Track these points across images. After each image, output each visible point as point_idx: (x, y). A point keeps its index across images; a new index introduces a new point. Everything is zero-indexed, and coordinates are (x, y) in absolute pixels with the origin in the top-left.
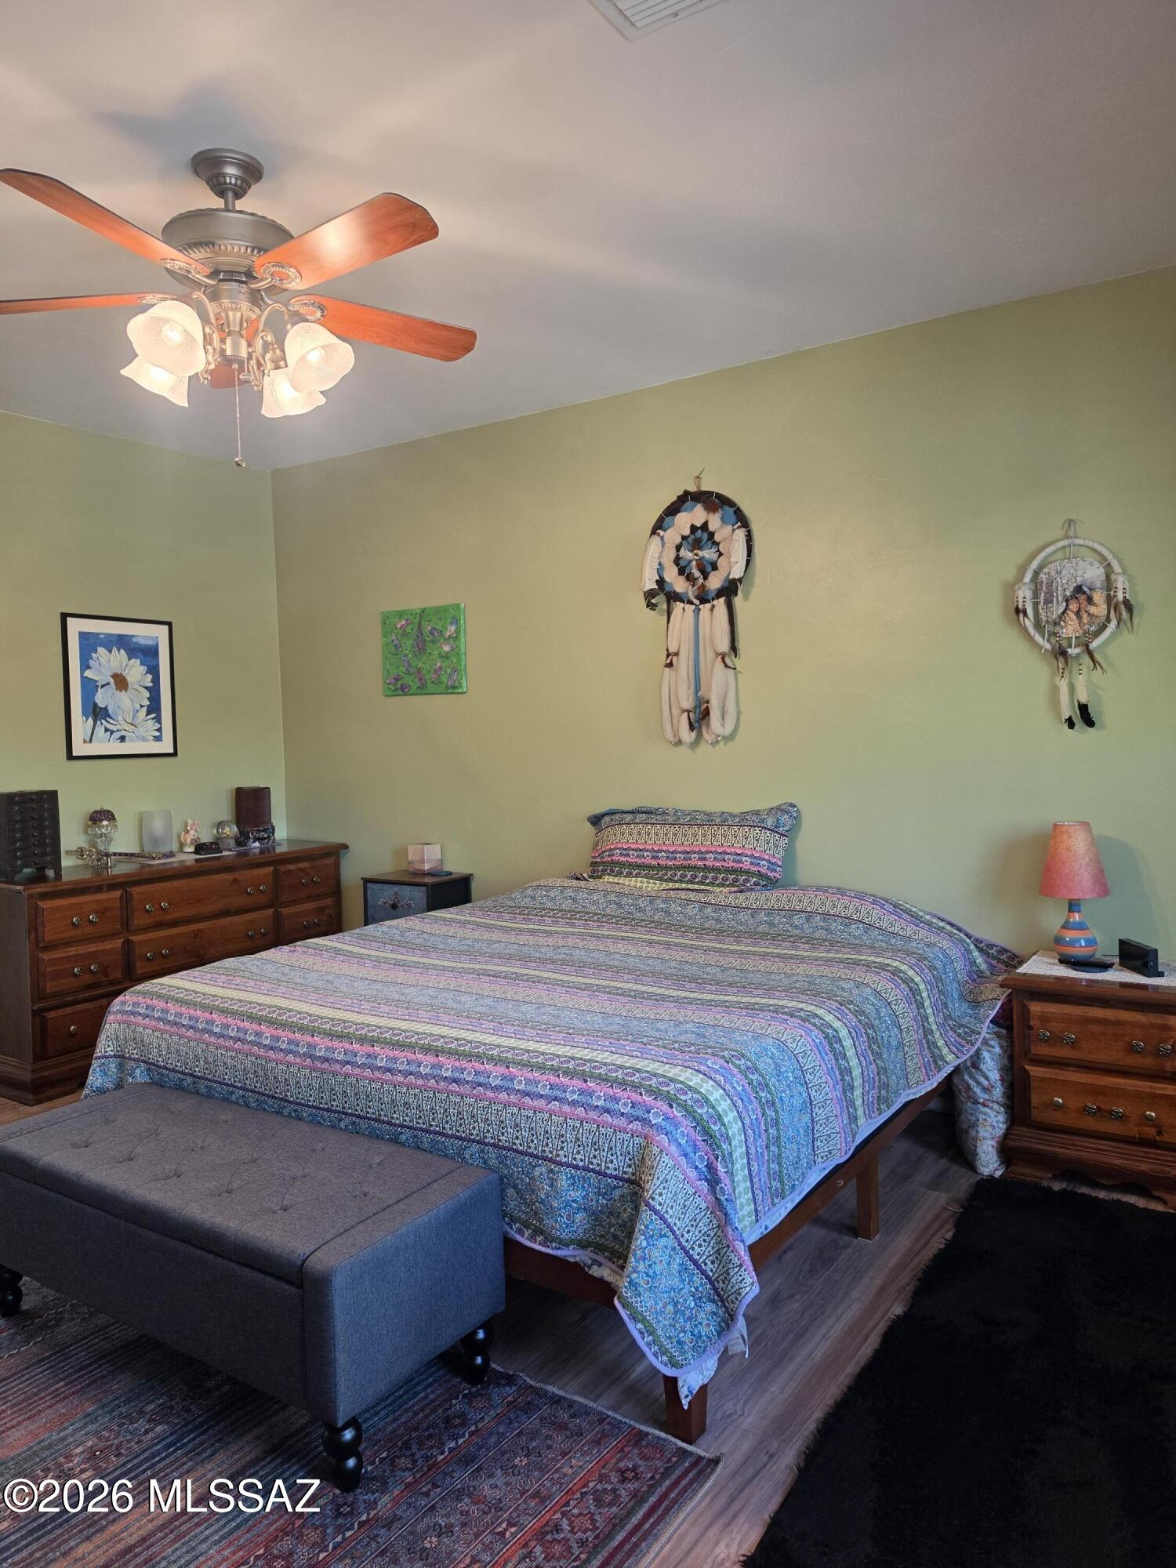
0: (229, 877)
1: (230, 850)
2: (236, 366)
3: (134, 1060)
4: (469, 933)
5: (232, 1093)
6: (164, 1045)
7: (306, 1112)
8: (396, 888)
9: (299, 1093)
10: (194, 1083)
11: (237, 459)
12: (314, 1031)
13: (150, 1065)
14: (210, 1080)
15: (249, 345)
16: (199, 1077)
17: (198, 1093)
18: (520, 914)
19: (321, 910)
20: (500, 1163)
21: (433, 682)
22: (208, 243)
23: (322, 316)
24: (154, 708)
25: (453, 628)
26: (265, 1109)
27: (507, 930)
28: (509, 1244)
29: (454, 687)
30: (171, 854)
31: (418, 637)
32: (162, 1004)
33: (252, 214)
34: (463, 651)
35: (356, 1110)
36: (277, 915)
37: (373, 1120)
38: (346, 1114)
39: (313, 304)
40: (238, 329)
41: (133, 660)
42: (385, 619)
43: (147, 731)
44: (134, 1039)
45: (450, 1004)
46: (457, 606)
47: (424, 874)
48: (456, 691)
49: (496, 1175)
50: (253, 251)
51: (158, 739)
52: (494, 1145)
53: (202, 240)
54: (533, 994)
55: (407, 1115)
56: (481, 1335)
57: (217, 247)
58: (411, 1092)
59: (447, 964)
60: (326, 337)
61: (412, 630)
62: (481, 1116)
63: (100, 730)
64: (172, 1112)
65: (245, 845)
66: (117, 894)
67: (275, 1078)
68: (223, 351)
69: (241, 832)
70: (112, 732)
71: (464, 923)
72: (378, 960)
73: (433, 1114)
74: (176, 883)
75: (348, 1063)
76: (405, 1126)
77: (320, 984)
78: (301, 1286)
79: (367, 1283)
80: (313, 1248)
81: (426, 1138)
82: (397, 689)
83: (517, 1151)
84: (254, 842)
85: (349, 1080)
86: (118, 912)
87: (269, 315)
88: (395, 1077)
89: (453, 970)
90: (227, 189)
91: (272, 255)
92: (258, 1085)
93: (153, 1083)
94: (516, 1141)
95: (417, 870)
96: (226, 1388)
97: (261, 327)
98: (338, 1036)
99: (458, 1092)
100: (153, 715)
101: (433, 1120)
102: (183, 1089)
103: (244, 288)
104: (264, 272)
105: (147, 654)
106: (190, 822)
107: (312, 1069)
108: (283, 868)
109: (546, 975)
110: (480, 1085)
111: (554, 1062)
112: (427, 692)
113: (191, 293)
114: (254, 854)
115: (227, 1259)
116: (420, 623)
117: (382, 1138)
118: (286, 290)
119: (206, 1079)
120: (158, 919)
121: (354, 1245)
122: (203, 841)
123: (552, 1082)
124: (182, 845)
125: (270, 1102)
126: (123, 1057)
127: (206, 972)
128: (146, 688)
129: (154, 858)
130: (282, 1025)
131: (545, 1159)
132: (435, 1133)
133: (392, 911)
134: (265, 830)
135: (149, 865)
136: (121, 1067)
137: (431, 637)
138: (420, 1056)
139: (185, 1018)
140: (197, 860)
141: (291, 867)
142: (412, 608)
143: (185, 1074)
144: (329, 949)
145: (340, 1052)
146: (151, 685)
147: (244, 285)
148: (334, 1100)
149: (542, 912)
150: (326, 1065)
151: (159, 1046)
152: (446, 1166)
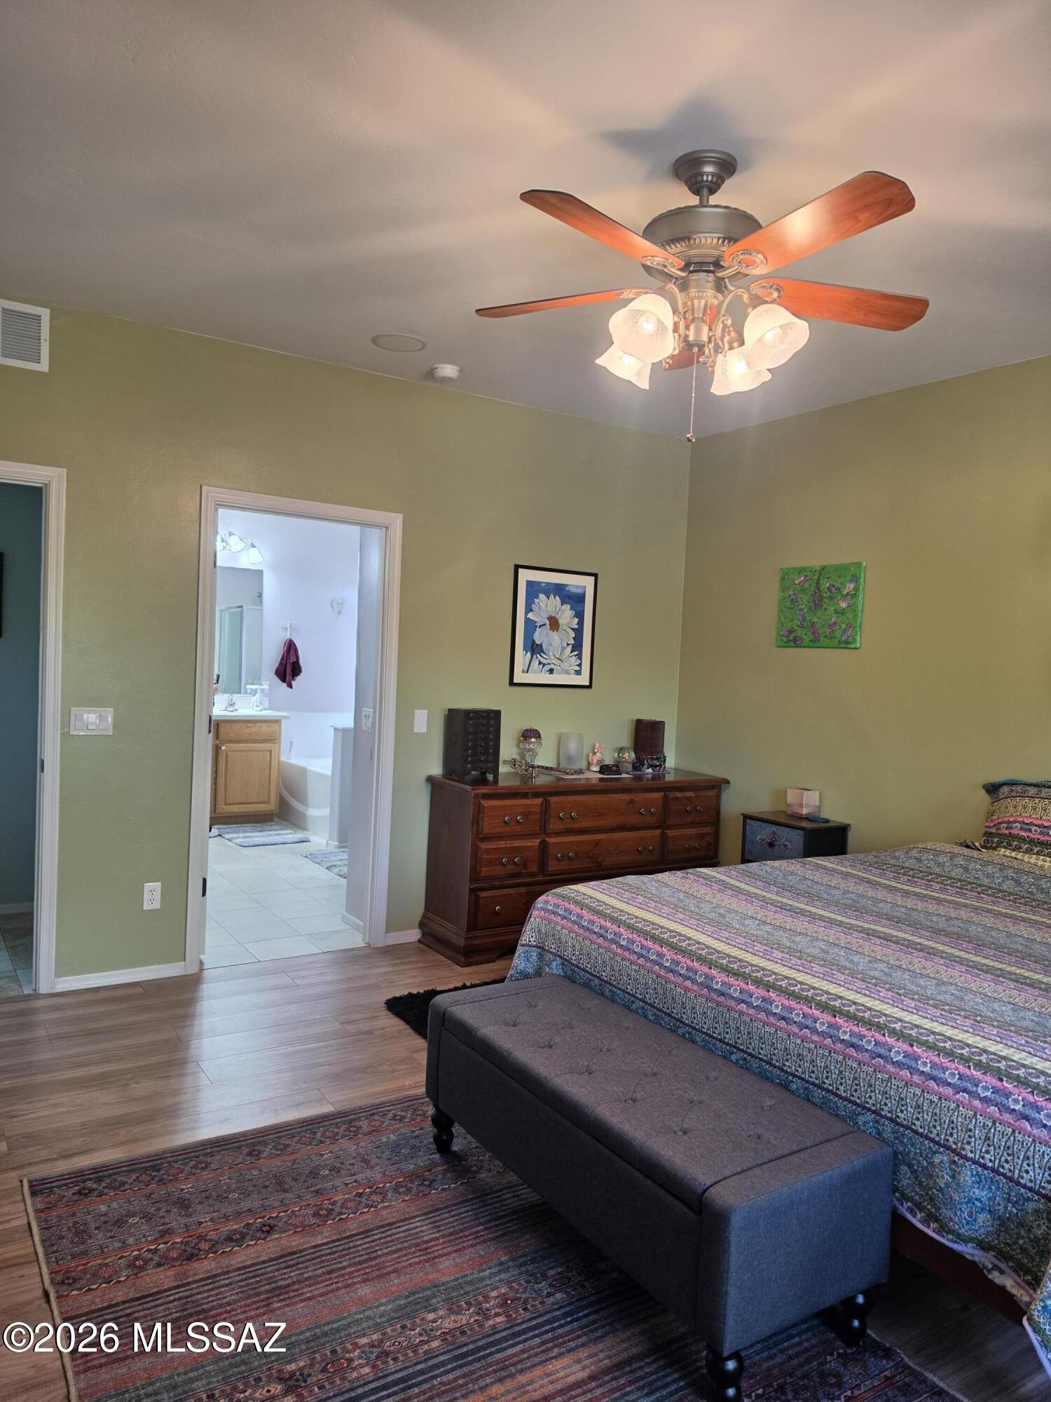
0: (627, 797)
1: (628, 773)
2: (696, 350)
3: (552, 953)
4: (851, 886)
5: (633, 1002)
6: (578, 947)
7: (700, 1037)
8: (774, 828)
9: (694, 1018)
10: (600, 985)
11: (688, 436)
12: (712, 964)
13: (565, 962)
14: (614, 986)
15: (710, 329)
16: (606, 982)
17: (603, 994)
18: (904, 875)
19: (702, 836)
20: (896, 1138)
21: (826, 637)
22: (685, 238)
23: (779, 297)
24: (577, 646)
25: (852, 586)
26: (661, 1024)
27: (891, 889)
28: (897, 1220)
29: (847, 642)
30: (580, 772)
31: (815, 593)
32: (578, 910)
33: (726, 207)
34: (860, 607)
35: (748, 1048)
36: (664, 835)
37: (764, 1061)
38: (738, 1049)
39: (771, 286)
40: (701, 316)
41: (565, 605)
42: (785, 575)
43: (570, 666)
44: (553, 935)
45: (843, 962)
46: (859, 564)
47: (800, 818)
48: (849, 646)
49: (890, 1149)
50: (723, 242)
51: (578, 673)
52: (891, 1119)
53: (681, 235)
54: (931, 967)
55: (800, 1066)
56: (860, 1299)
57: (692, 242)
58: (806, 1045)
59: (833, 916)
60: (785, 316)
61: (810, 586)
62: (879, 1087)
63: (535, 664)
64: (583, 1009)
65: (640, 770)
66: (539, 801)
67: (673, 998)
68: (687, 336)
69: (638, 758)
70: (544, 665)
71: (846, 876)
72: (764, 899)
73: (827, 1072)
74: (585, 798)
75: (743, 1001)
76: (797, 1076)
77: (712, 915)
78: (699, 1213)
79: (761, 1228)
80: (713, 1180)
81: (818, 1093)
82: (790, 641)
83: (916, 1132)
84: (648, 768)
85: (743, 1018)
86: (539, 816)
87: (731, 301)
88: (790, 1027)
89: (840, 924)
90: (703, 187)
91: (741, 244)
92: (657, 1001)
93: (565, 977)
94: (916, 1122)
95: (795, 813)
96: (615, 1275)
97: (723, 312)
98: (734, 974)
99: (854, 1057)
100: (576, 653)
101: (827, 1078)
102: (591, 989)
103: (711, 277)
104: (733, 261)
105: (576, 600)
106: (597, 745)
107: (708, 999)
108: (672, 795)
109: (941, 948)
110: (880, 1056)
111: (963, 1051)
112: (819, 645)
113: (664, 286)
114: (648, 780)
115: (631, 1165)
116: (818, 580)
117: (772, 1081)
118: (748, 275)
119: (611, 985)
120: (569, 826)
121: (752, 1188)
122: (606, 763)
123: (961, 1071)
124: (589, 764)
125: (667, 1019)
126: (542, 948)
127: (613, 886)
128: (573, 629)
129: (568, 774)
130: (682, 951)
131: (948, 1148)
132: (827, 1090)
133: (769, 850)
134: (658, 759)
135: (563, 779)
136: (540, 956)
137: (828, 593)
138: (817, 1013)
139: (597, 926)
140: (601, 779)
141: (679, 795)
142: (810, 565)
143: (593, 975)
144: (718, 881)
145: (735, 990)
146: (577, 627)
147: (712, 275)
148: (727, 1033)
149: (929, 877)
150: (721, 999)
151: (574, 946)
152: (838, 1128)
